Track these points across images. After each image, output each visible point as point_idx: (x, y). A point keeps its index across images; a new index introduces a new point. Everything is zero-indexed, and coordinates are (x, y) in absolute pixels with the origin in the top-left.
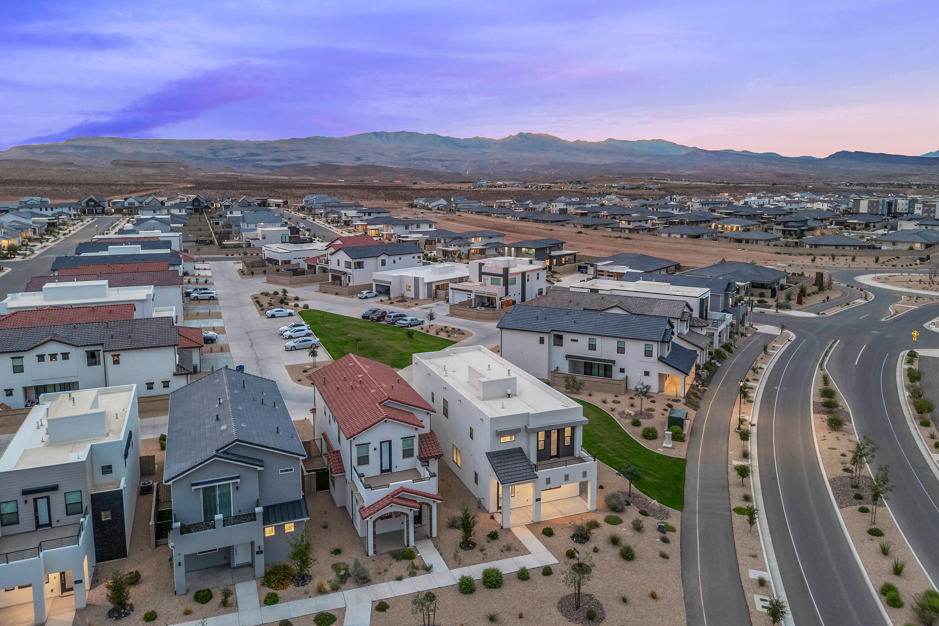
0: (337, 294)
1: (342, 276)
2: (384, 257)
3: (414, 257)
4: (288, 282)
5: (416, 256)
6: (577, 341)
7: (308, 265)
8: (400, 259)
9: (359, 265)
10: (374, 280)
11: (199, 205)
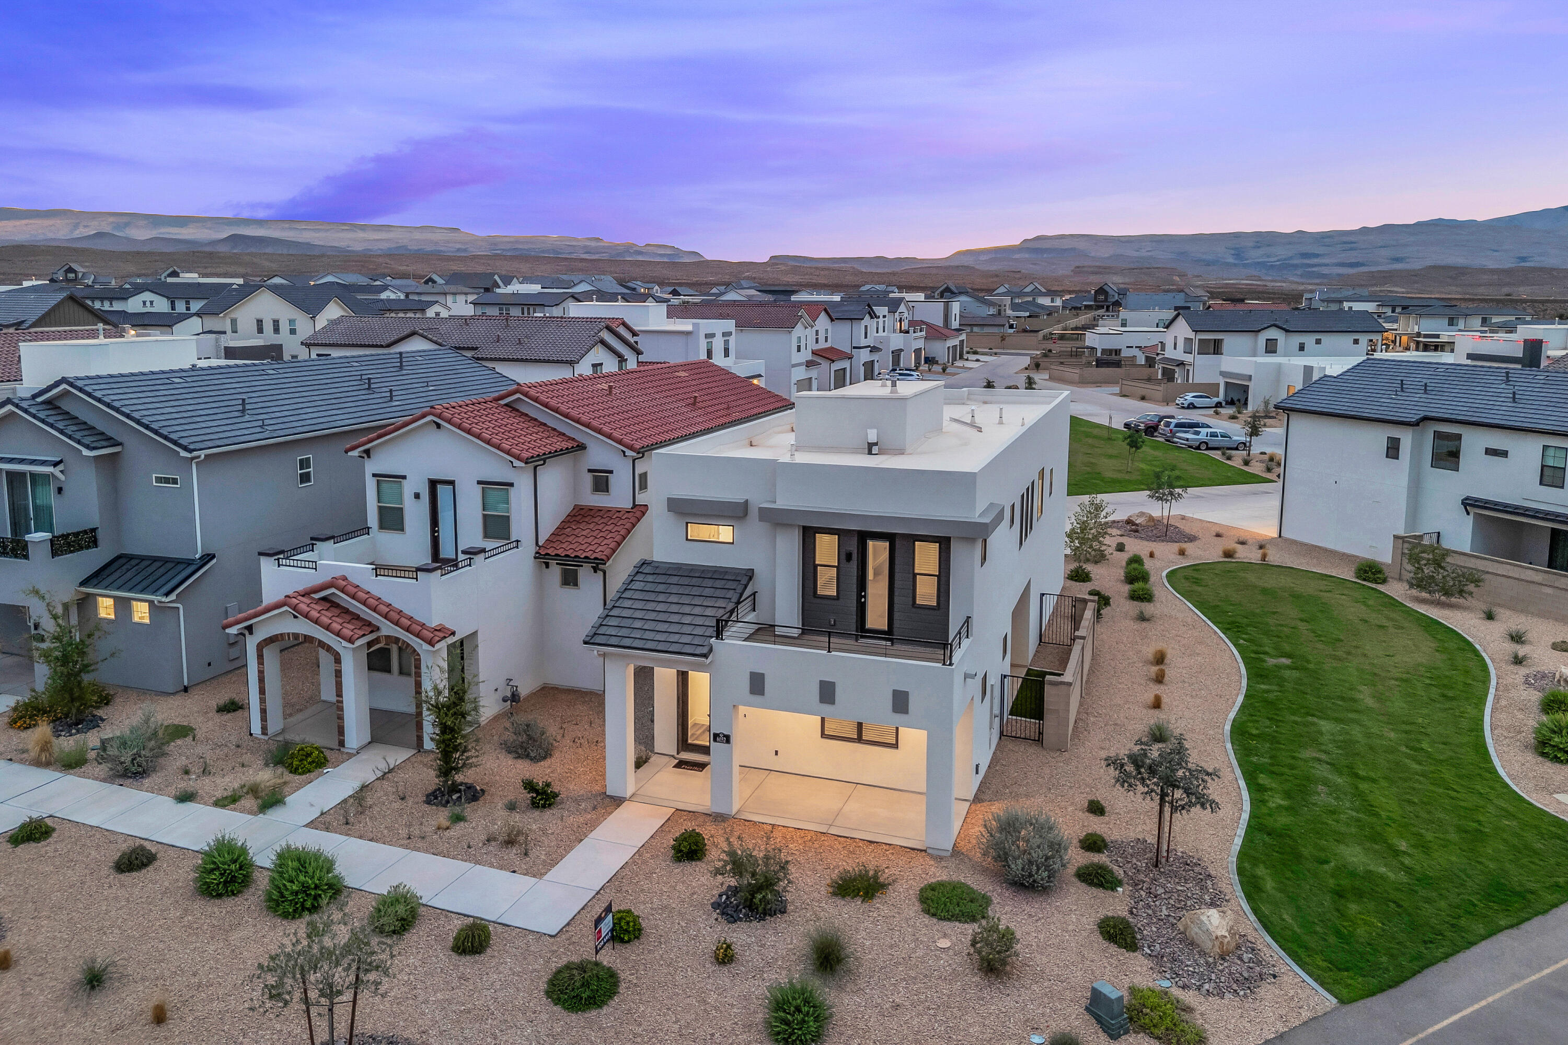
0: (1143, 398)
1: (1177, 369)
2: (1273, 333)
3: (1356, 342)
4: (1076, 377)
5: (1364, 339)
6: (1504, 454)
7: (1147, 357)
8: (1318, 342)
9: (1216, 348)
10: (1223, 374)
11: (1106, 300)
